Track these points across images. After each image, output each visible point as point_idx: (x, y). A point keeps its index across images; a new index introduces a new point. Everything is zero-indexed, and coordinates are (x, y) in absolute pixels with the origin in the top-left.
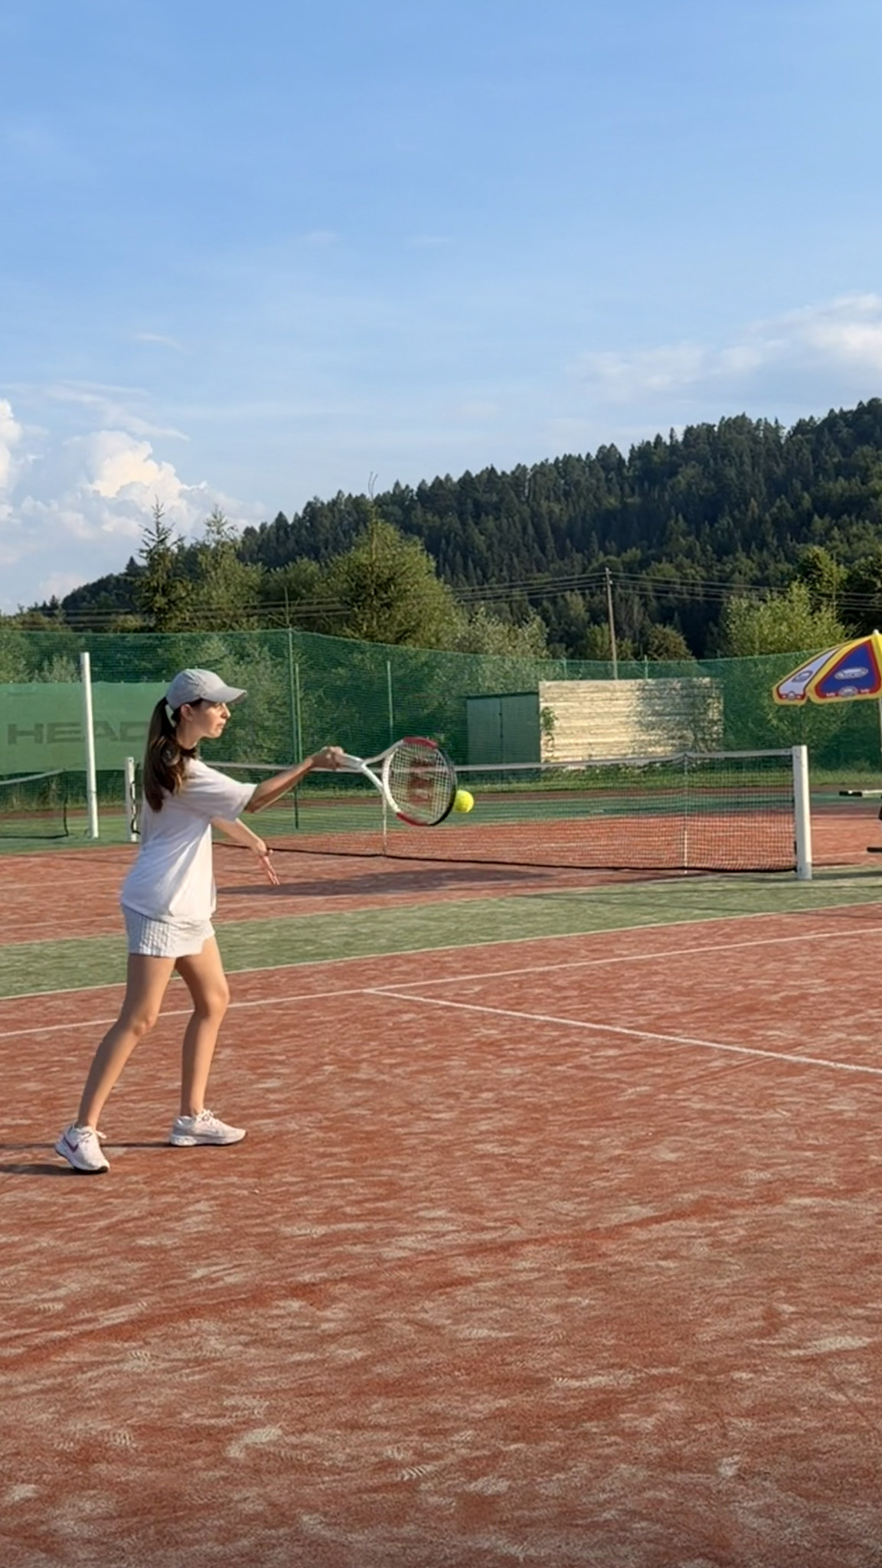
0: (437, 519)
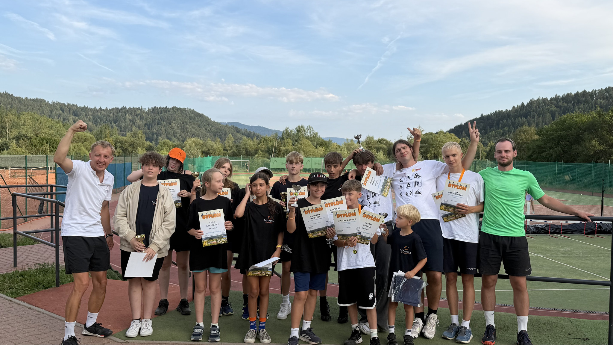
0: (566, 105)
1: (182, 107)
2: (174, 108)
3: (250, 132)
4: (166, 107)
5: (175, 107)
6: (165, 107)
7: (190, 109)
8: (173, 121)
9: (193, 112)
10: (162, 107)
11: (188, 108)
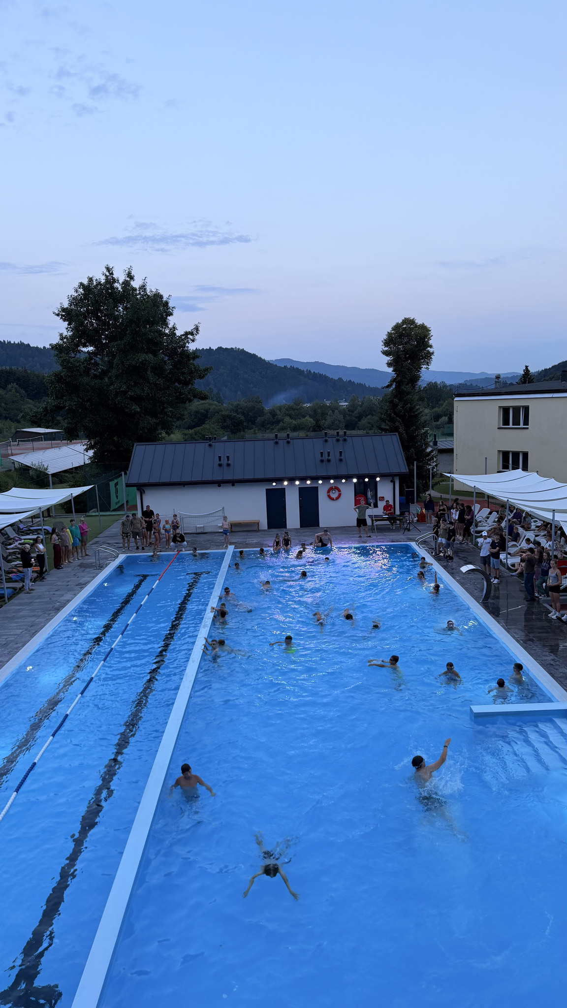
1: (229, 347)
2: (220, 349)
3: (314, 372)
4: (210, 347)
5: (221, 347)
6: (208, 348)
7: (239, 349)
8: (222, 367)
9: (243, 352)
10: (205, 348)
11: (236, 348)
